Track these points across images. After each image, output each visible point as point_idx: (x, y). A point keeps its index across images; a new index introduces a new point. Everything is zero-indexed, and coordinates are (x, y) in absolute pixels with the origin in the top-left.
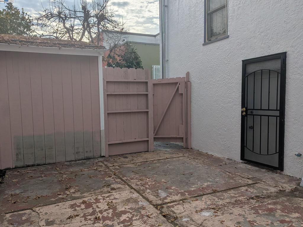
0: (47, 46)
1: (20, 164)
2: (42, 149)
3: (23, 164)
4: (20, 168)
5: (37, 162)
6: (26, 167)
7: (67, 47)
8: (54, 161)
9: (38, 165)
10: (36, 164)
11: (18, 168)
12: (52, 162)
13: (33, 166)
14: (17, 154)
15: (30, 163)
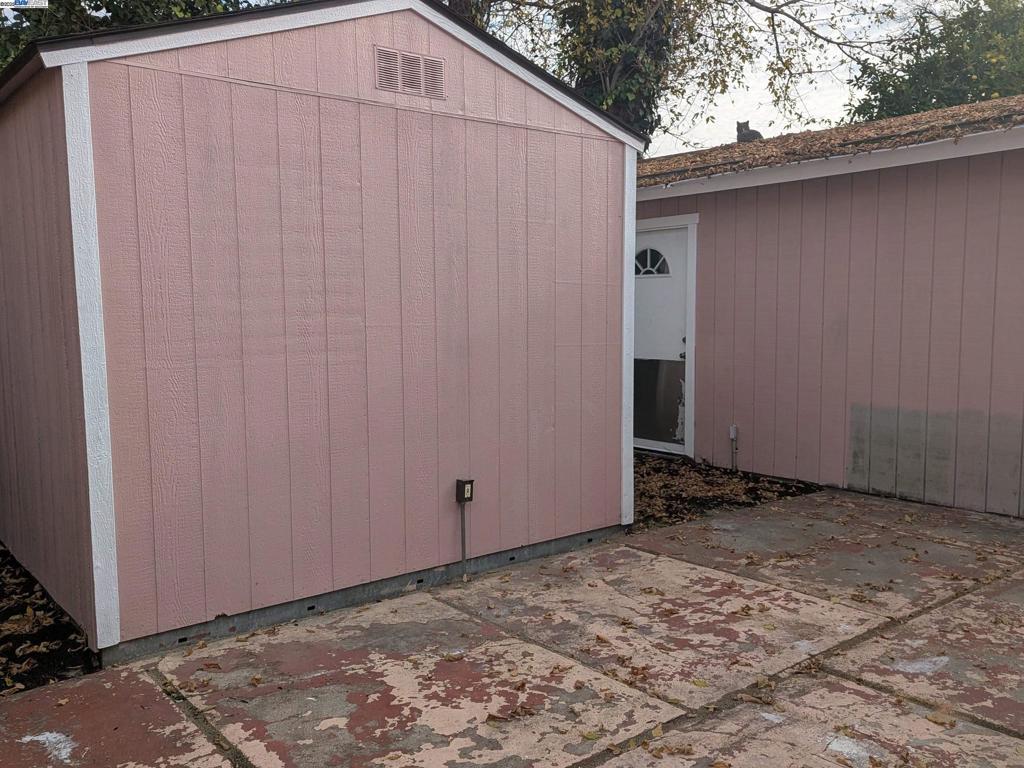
0: (921, 142)
1: (860, 483)
2: (918, 456)
3: (867, 484)
4: (859, 492)
5: (899, 491)
6: (872, 495)
7: (984, 129)
8: (949, 501)
9: (903, 499)
10: (898, 494)
11: (854, 491)
12: (942, 503)
13: (888, 496)
14: (855, 455)
15: (885, 488)
